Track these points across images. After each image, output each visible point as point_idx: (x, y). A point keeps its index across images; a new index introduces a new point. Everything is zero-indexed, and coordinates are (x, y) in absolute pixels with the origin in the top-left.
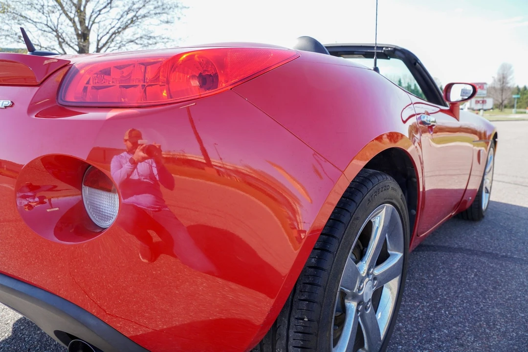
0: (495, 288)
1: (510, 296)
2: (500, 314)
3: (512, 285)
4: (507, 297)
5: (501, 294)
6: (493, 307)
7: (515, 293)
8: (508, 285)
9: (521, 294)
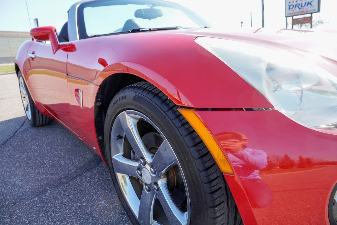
0: (27, 163)
1: (17, 165)
2: (15, 155)
3: (20, 171)
4: (18, 163)
5: (22, 163)
6: (20, 155)
7: (15, 168)
8: (22, 169)
9: (12, 169)
